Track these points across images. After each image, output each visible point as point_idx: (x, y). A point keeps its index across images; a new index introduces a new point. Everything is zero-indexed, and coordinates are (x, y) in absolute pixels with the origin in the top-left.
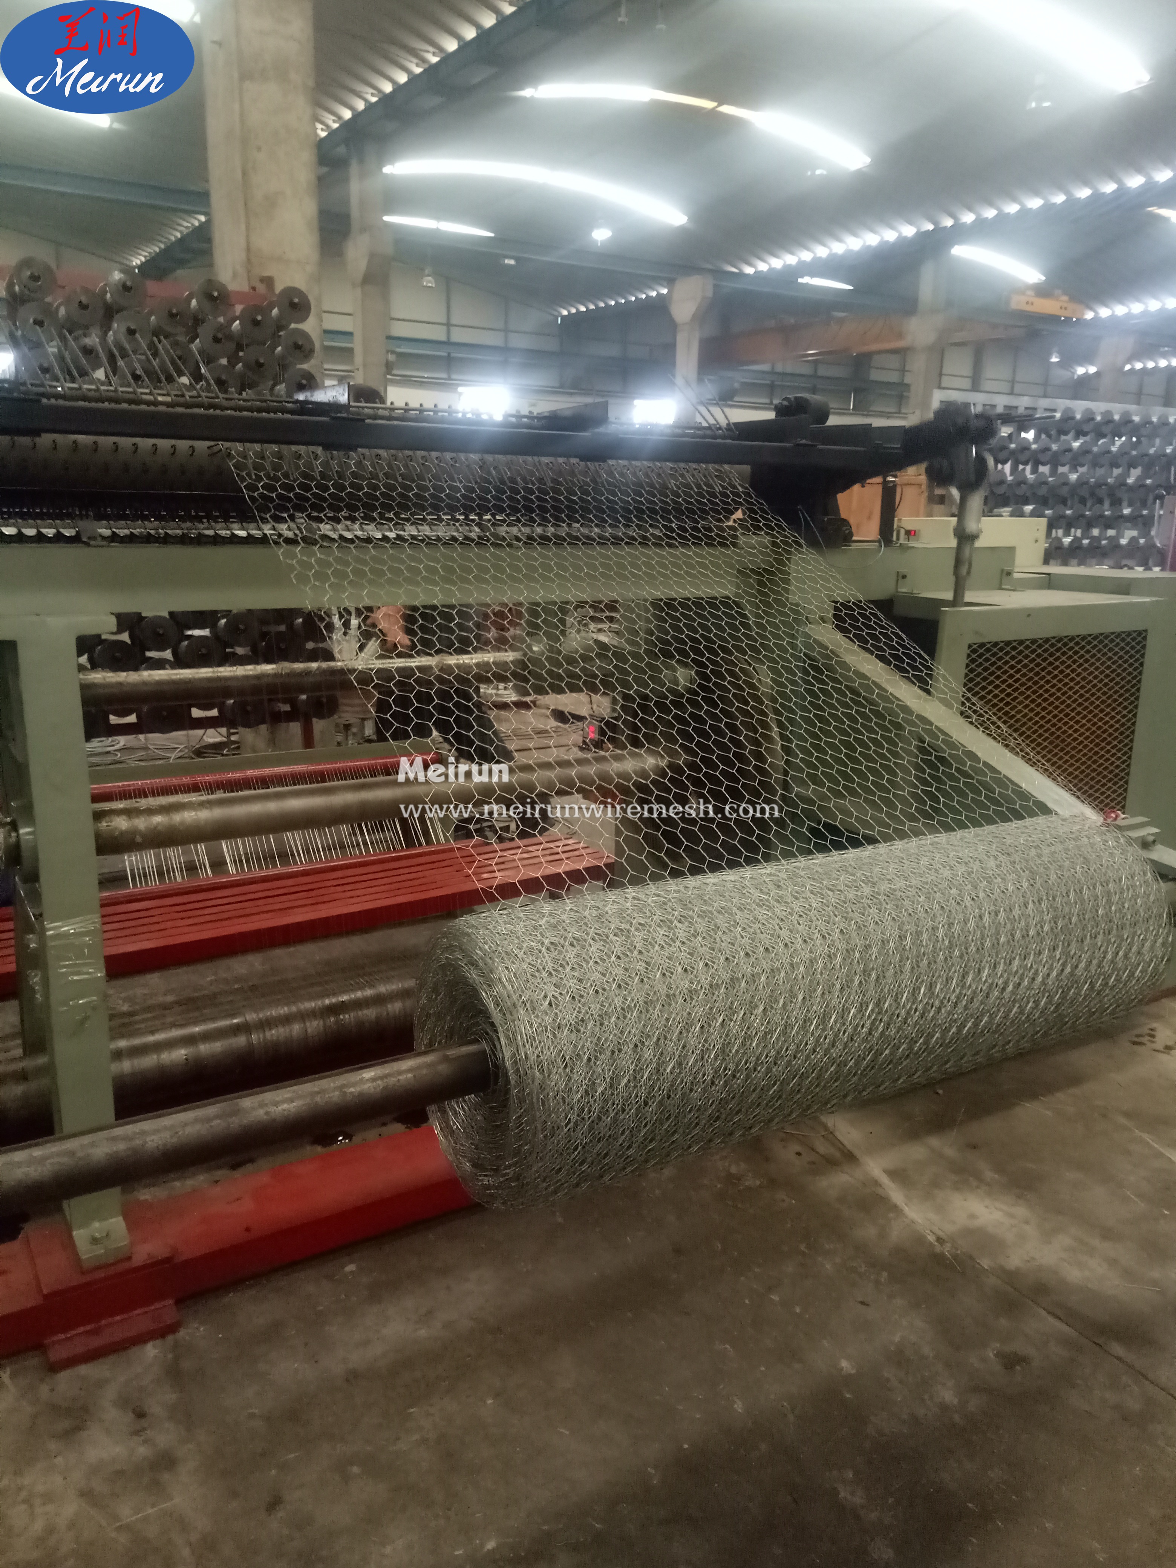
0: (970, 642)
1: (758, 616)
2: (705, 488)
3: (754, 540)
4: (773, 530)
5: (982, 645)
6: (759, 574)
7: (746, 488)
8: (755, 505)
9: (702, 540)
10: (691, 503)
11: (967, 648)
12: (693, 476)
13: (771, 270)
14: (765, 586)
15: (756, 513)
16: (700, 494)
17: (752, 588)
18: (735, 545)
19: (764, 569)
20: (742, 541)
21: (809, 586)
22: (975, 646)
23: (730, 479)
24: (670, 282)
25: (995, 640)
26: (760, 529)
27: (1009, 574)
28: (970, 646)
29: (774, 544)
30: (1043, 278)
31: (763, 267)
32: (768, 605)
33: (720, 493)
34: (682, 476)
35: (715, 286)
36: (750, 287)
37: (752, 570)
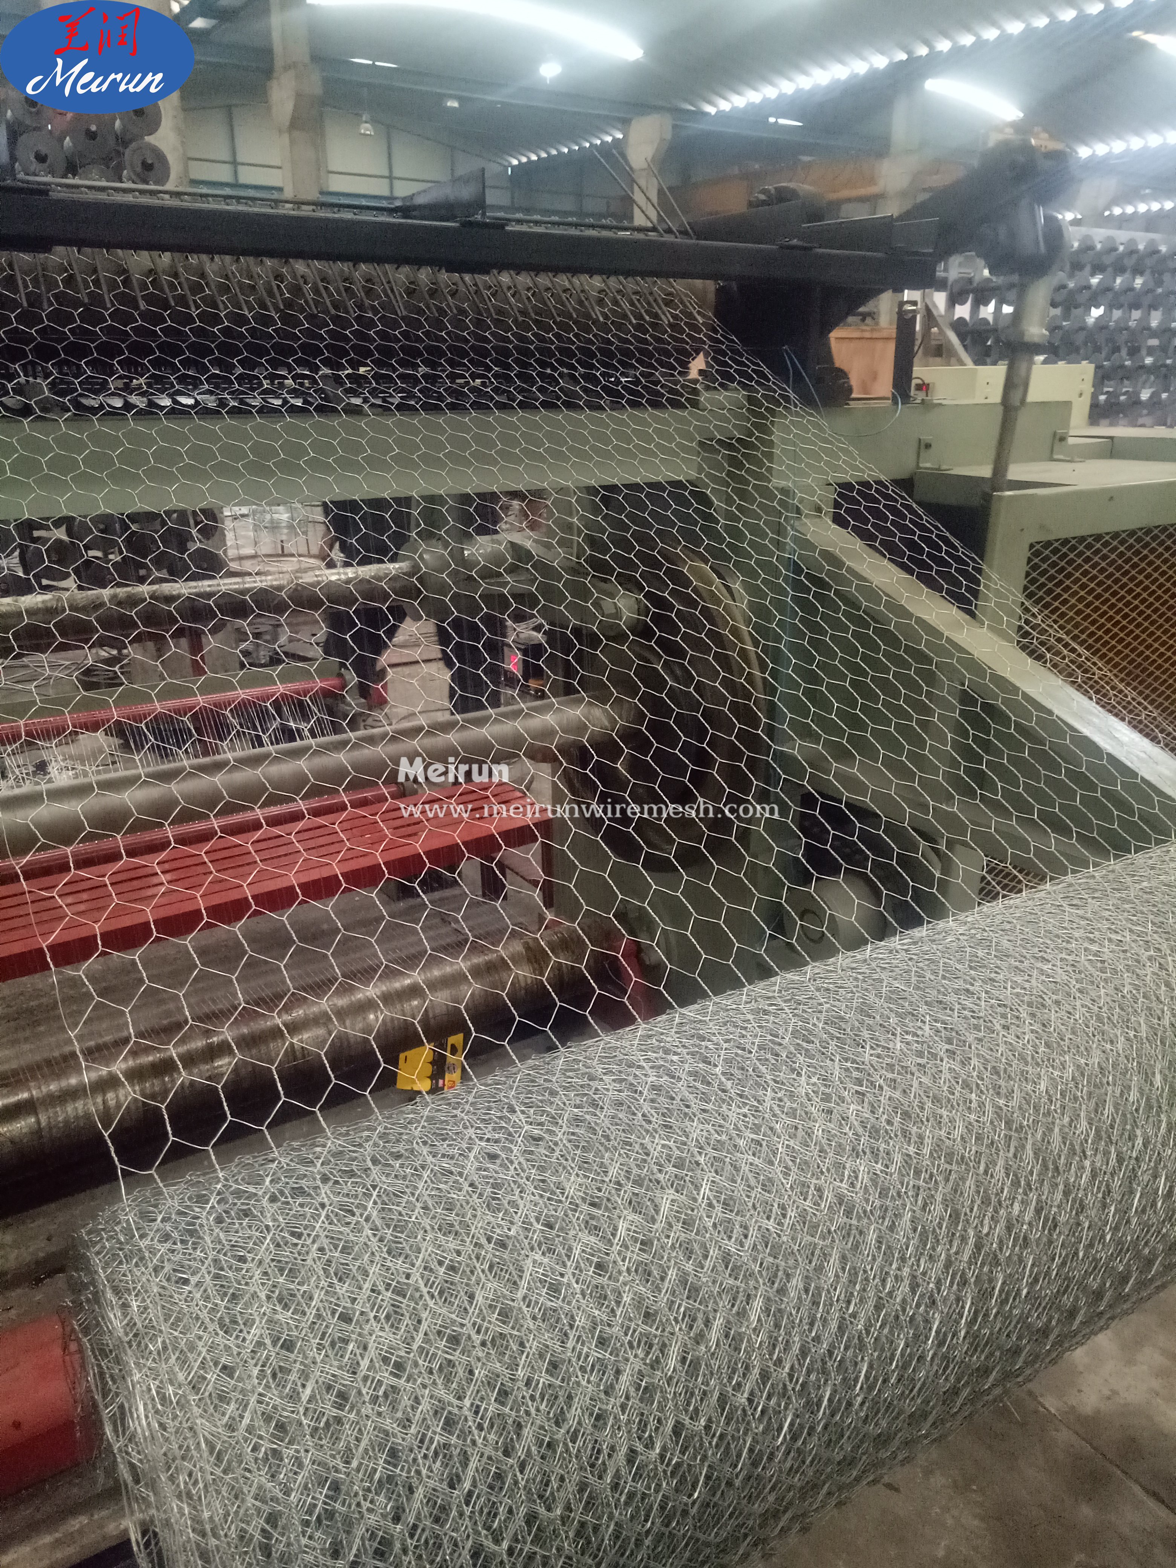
0: (1033, 540)
1: (730, 516)
2: (647, 318)
3: (722, 396)
4: (751, 379)
5: (1049, 544)
6: (730, 447)
7: (710, 318)
8: (723, 343)
9: (643, 397)
10: (627, 341)
11: (1027, 547)
12: (632, 304)
13: (734, 109)
14: (740, 467)
15: (724, 354)
16: (640, 328)
17: (721, 469)
18: (695, 404)
19: (739, 440)
20: (704, 397)
21: (808, 465)
22: (1038, 547)
23: (685, 306)
24: (624, 123)
25: (1063, 535)
26: (732, 379)
27: (1062, 439)
28: (1032, 546)
29: (750, 400)
30: (1021, 115)
31: (724, 106)
32: (743, 494)
33: (671, 325)
34: (616, 302)
35: (675, 127)
36: (712, 128)
37: (719, 442)
